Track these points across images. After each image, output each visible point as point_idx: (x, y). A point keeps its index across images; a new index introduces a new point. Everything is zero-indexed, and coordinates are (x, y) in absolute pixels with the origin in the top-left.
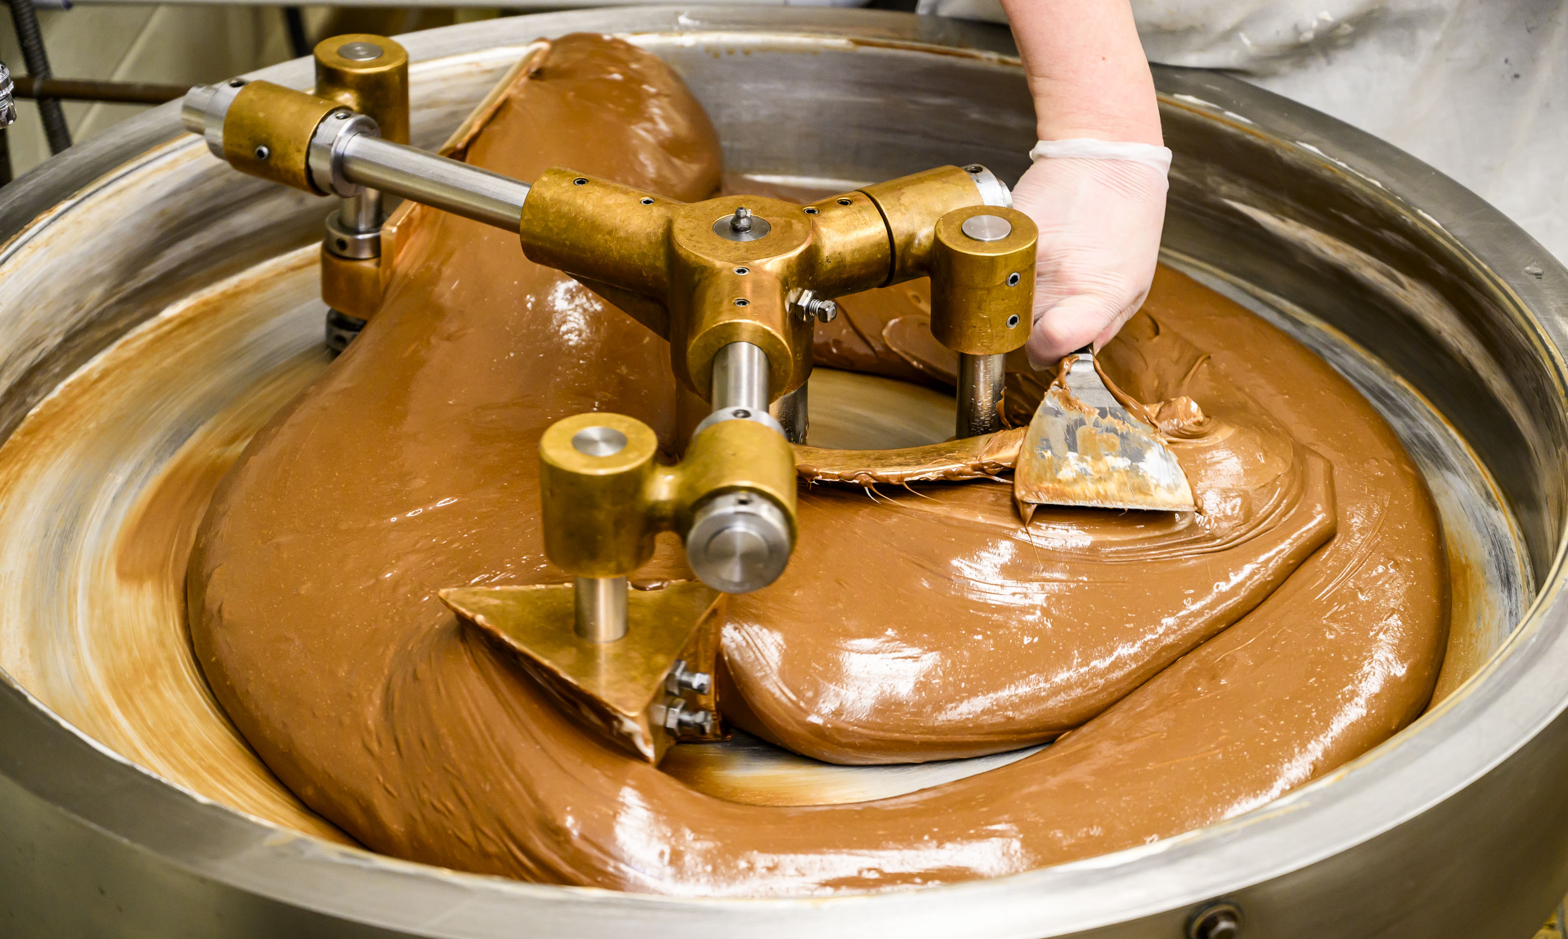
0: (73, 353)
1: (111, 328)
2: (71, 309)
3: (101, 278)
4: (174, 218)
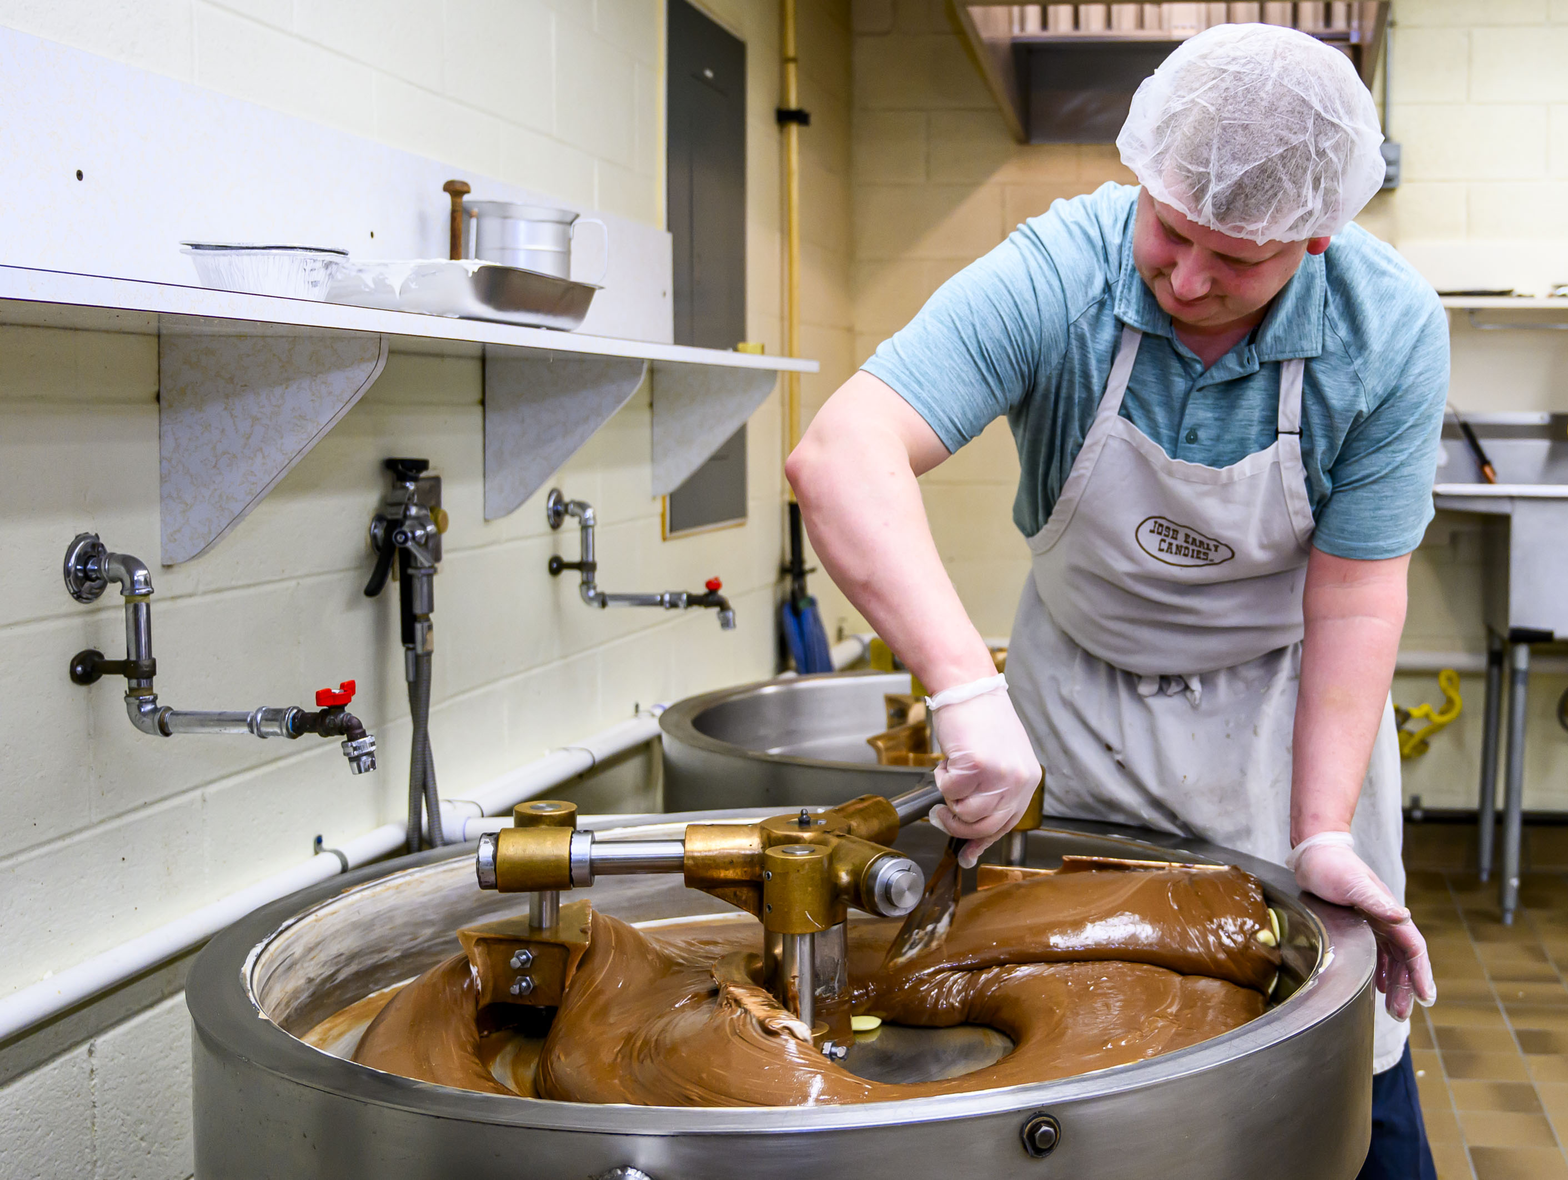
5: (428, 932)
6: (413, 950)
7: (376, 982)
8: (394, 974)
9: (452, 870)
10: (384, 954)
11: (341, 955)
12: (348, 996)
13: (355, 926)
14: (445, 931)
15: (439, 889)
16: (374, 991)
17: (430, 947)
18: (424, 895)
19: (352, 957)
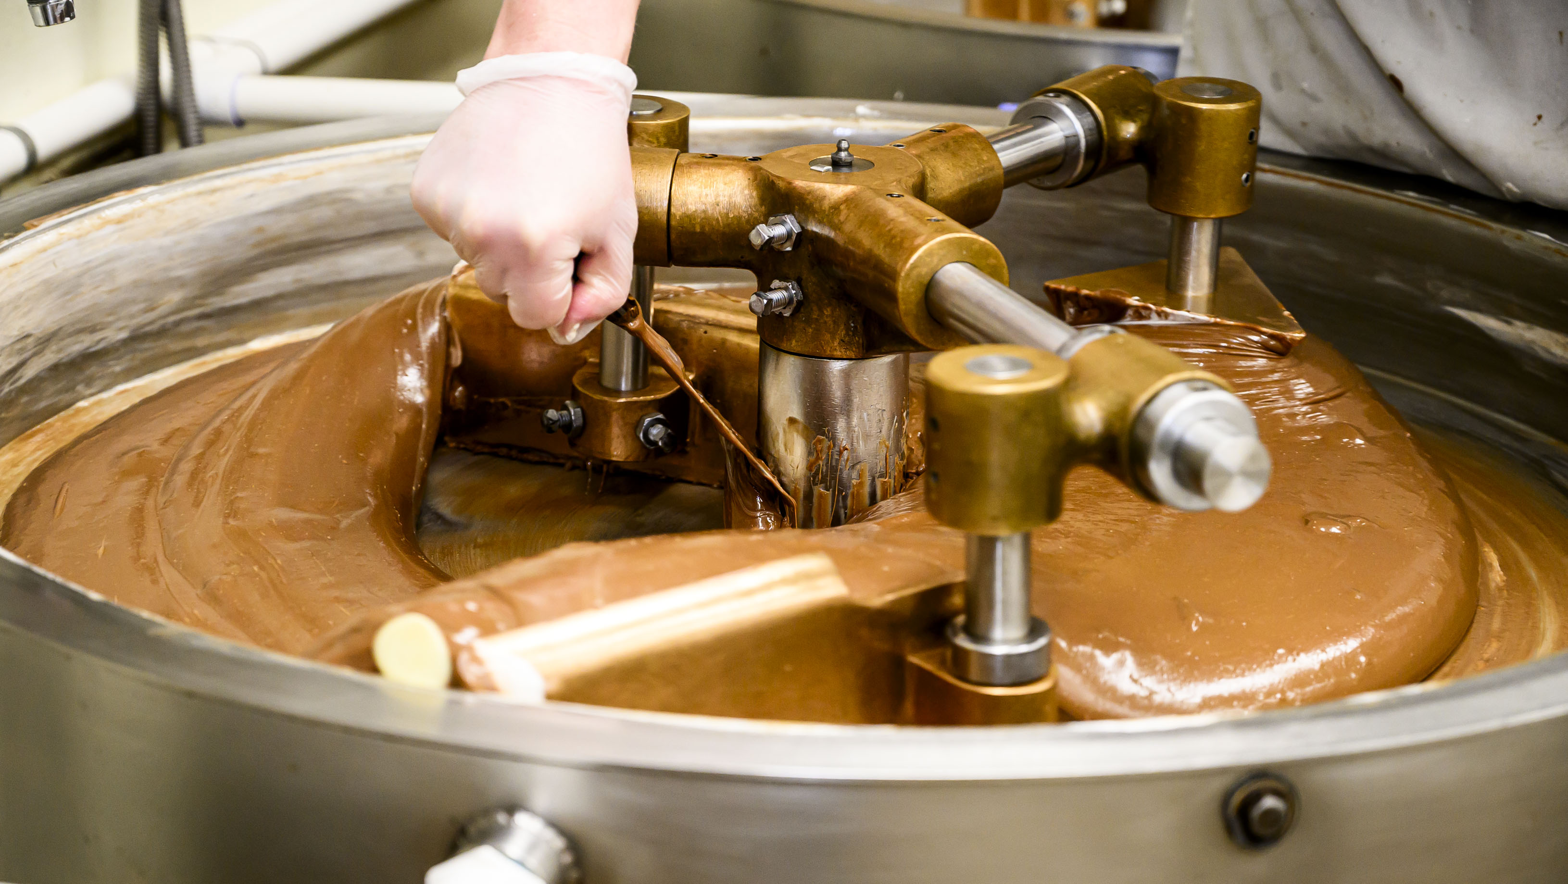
0: (140, 356)
1: (186, 344)
2: (142, 306)
3: (181, 283)
4: (273, 239)
5: (175, 297)
6: (148, 329)
7: (89, 382)
8: (118, 369)
9: (214, 191)
10: (98, 336)
11: (28, 336)
12: (42, 404)
13: (49, 287)
14: (204, 296)
15: (192, 224)
16: (83, 398)
17: (177, 324)
18: (168, 233)
19: (45, 341)
